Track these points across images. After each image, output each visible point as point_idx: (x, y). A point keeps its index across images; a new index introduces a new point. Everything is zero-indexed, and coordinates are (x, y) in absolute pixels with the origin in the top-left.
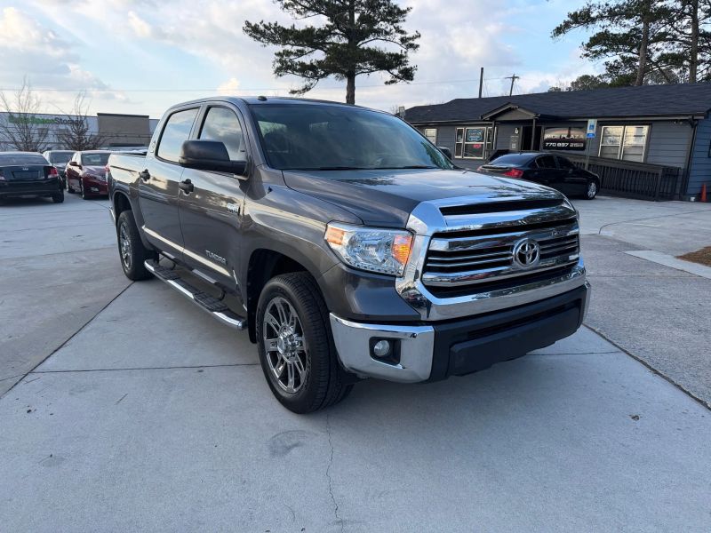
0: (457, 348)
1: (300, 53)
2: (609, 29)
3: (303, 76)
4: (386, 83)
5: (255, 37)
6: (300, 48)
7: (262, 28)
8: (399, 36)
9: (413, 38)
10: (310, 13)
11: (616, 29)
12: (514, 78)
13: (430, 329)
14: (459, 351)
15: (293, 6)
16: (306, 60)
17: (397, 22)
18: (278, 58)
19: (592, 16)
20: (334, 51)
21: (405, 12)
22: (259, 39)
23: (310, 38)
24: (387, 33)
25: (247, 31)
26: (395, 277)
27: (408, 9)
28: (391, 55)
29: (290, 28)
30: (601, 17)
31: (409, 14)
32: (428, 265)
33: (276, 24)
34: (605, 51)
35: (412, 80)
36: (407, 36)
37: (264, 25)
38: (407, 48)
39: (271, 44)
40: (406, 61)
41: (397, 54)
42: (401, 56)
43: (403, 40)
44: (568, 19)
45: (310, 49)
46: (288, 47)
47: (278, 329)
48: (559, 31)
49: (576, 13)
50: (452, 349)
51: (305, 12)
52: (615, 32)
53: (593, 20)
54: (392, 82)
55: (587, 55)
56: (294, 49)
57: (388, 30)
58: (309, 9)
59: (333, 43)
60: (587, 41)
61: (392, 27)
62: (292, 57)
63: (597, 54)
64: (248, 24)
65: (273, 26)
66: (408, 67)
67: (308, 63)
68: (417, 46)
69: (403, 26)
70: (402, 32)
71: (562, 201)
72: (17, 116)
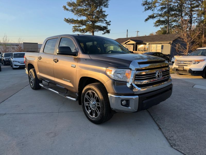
0: (144, 102)
1: (80, 26)
2: (160, 19)
3: (81, 32)
4: (103, 34)
5: (67, 22)
6: (79, 25)
7: (69, 20)
8: (105, 22)
9: (109, 22)
10: (81, 16)
11: (162, 19)
12: (138, 32)
13: (137, 97)
14: (145, 103)
15: (77, 14)
16: (81, 28)
17: (104, 18)
18: (73, 28)
19: (154, 16)
20: (88, 26)
21: (106, 16)
22: (68, 23)
23: (82, 22)
24: (102, 21)
25: (65, 21)
26: (126, 82)
27: (107, 15)
28: (103, 27)
29: (76, 20)
30: (157, 16)
31: (107, 16)
32: (136, 79)
33: (73, 19)
34: (159, 25)
35: (109, 33)
36: (107, 22)
37: (70, 19)
38: (107, 25)
39: (71, 24)
40: (107, 28)
41: (105, 26)
42: (106, 27)
43: (106, 23)
44: (148, 17)
45: (82, 25)
46: (76, 25)
47: (89, 99)
48: (146, 20)
49: (150, 16)
50: (143, 102)
51: (80, 16)
52: (162, 20)
53: (155, 17)
54: (104, 34)
55: (155, 26)
56: (78, 25)
57: (102, 20)
58: (81, 15)
59: (88, 24)
60: (155, 22)
61: (103, 19)
62: (77, 27)
63: (157, 25)
64: (65, 19)
65: (72, 19)
66: (108, 30)
67: (81, 29)
68: (110, 24)
69: (106, 19)
70: (106, 21)
71: (165, 61)
72: (3, 44)
